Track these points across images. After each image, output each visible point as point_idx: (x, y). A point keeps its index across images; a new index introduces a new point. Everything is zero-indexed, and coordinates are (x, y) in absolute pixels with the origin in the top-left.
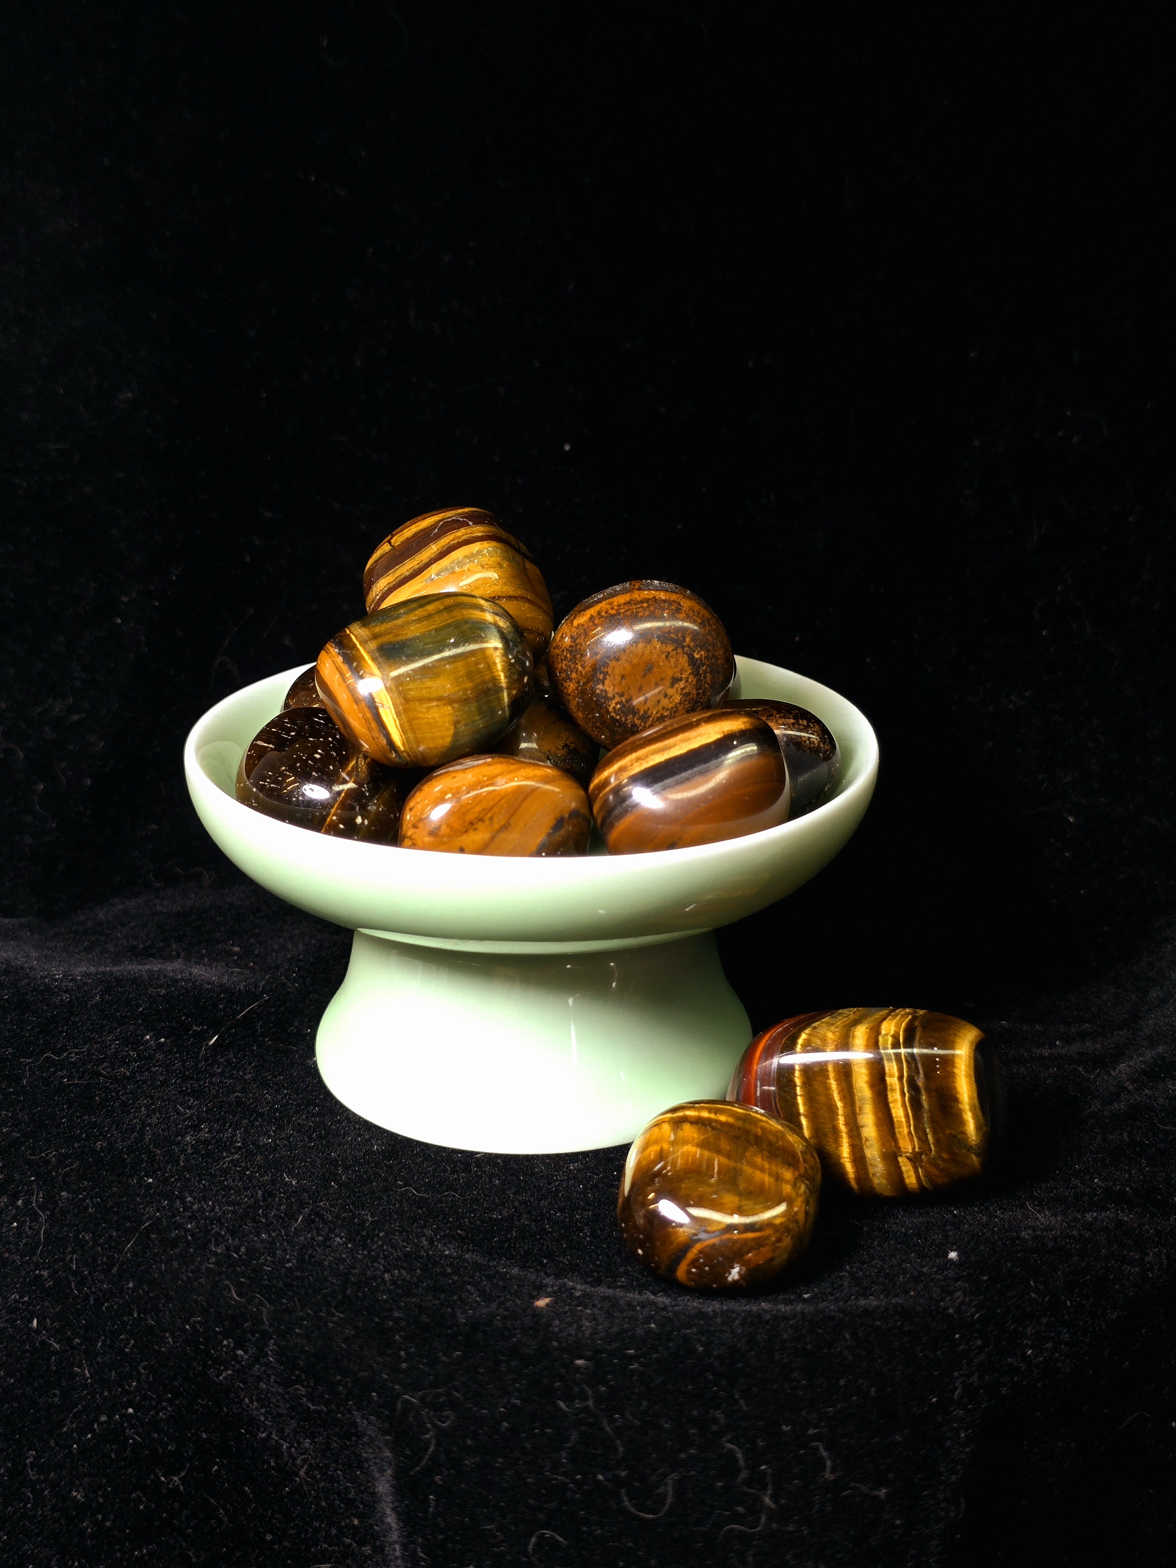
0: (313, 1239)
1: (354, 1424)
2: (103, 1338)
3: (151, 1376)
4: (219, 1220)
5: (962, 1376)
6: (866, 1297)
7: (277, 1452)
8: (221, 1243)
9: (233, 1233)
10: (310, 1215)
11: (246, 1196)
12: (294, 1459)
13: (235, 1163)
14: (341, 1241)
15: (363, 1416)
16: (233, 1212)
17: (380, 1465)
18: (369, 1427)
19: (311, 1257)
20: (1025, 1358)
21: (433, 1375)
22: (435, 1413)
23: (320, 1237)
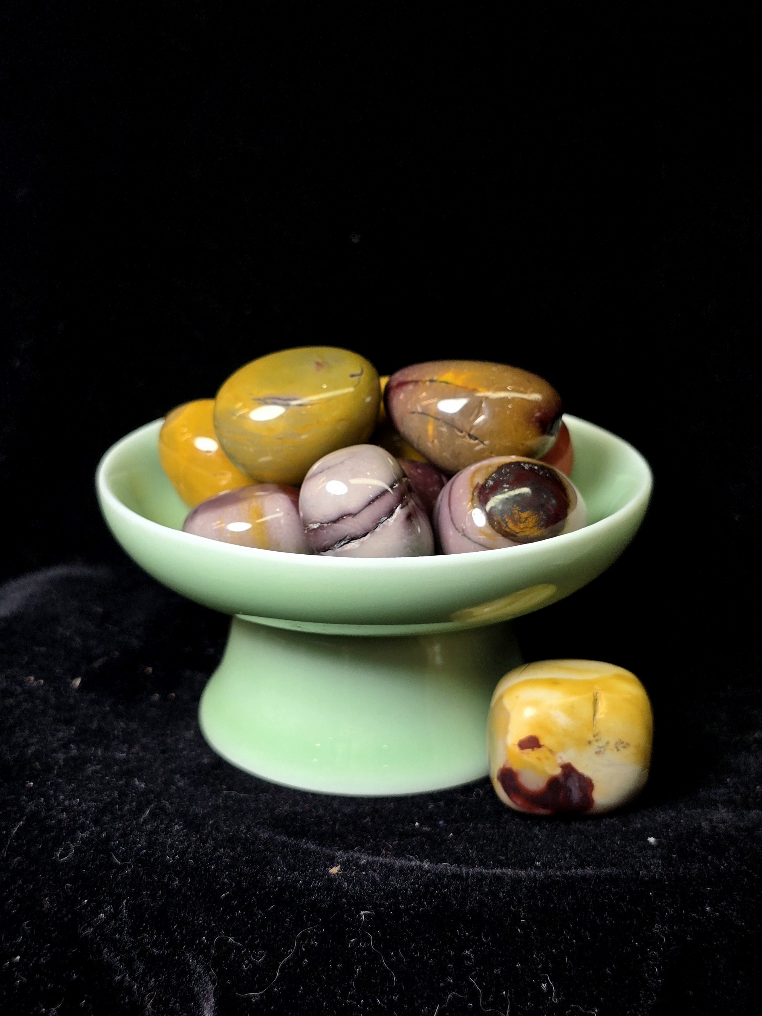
0: (157, 826)
1: (187, 964)
4: (85, 812)
6: (583, 867)
7: (130, 990)
9: (96, 822)
10: (156, 809)
11: (106, 795)
12: (144, 996)
13: (96, 772)
14: (179, 828)
15: (194, 956)
16: (96, 807)
17: (206, 996)
18: (198, 966)
19: (156, 839)
20: (704, 912)
21: (251, 924)
22: (251, 952)
23: (163, 825)
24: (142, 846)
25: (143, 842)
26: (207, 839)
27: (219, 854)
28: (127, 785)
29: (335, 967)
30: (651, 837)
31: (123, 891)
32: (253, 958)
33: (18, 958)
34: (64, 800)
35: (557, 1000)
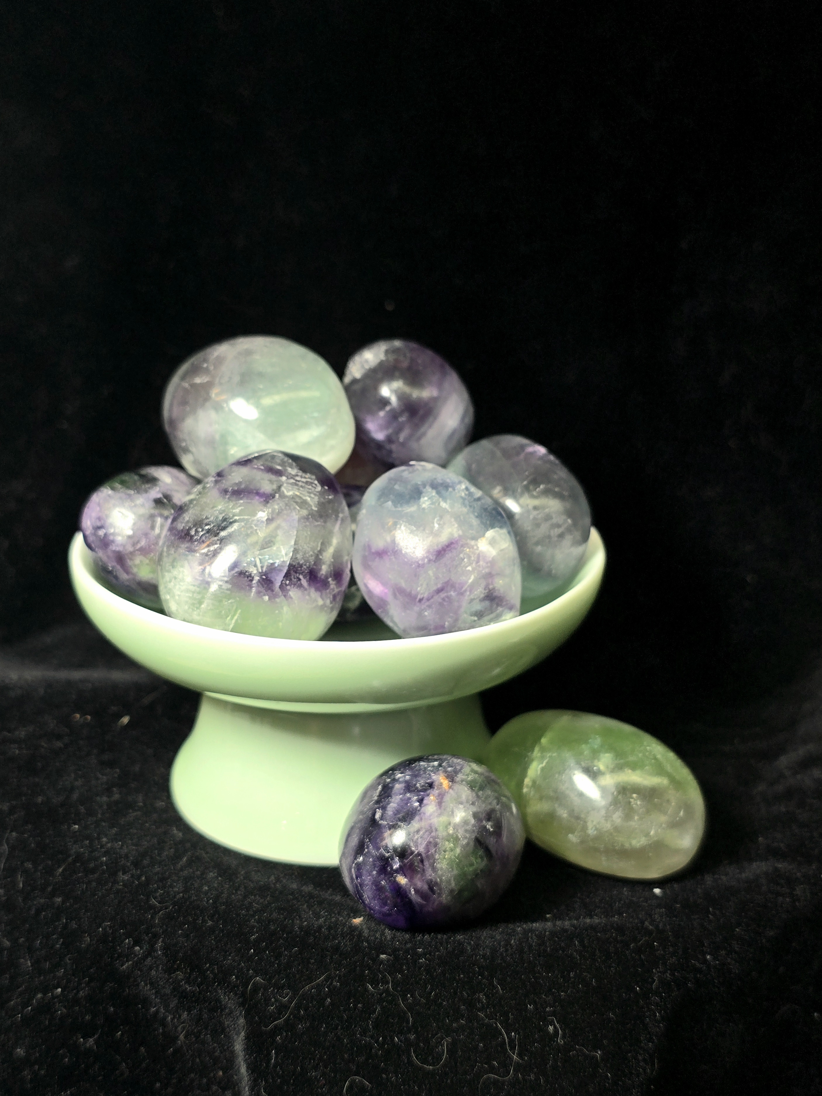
0: (194, 872)
1: (218, 1001)
2: (41, 937)
3: (74, 965)
4: (126, 855)
5: (658, 972)
6: (591, 917)
7: (163, 1023)
8: (128, 872)
9: (136, 864)
10: (192, 857)
11: (146, 841)
12: (176, 1028)
13: (137, 818)
14: (213, 875)
15: (225, 994)
16: (136, 850)
17: (237, 1029)
18: (229, 1002)
19: (192, 884)
20: (705, 961)
21: (277, 964)
22: (278, 991)
23: (199, 872)
24: (179, 890)
25: (179, 887)
26: (239, 887)
27: (250, 900)
28: (165, 833)
29: (355, 1006)
30: (656, 888)
31: (160, 930)
32: (280, 996)
33: (59, 990)
34: (108, 843)
35: (562, 1042)
